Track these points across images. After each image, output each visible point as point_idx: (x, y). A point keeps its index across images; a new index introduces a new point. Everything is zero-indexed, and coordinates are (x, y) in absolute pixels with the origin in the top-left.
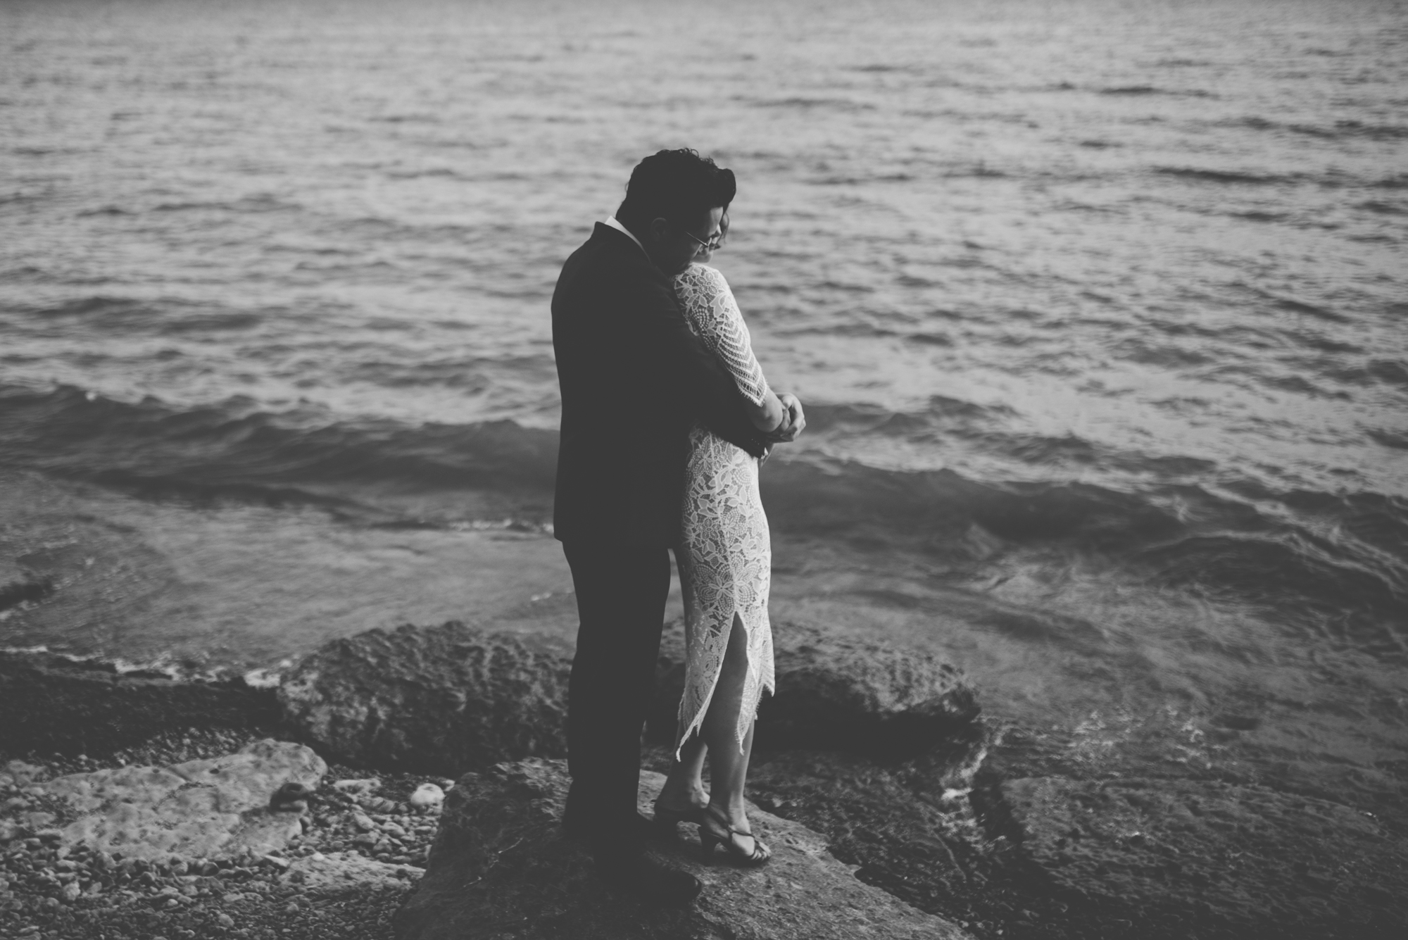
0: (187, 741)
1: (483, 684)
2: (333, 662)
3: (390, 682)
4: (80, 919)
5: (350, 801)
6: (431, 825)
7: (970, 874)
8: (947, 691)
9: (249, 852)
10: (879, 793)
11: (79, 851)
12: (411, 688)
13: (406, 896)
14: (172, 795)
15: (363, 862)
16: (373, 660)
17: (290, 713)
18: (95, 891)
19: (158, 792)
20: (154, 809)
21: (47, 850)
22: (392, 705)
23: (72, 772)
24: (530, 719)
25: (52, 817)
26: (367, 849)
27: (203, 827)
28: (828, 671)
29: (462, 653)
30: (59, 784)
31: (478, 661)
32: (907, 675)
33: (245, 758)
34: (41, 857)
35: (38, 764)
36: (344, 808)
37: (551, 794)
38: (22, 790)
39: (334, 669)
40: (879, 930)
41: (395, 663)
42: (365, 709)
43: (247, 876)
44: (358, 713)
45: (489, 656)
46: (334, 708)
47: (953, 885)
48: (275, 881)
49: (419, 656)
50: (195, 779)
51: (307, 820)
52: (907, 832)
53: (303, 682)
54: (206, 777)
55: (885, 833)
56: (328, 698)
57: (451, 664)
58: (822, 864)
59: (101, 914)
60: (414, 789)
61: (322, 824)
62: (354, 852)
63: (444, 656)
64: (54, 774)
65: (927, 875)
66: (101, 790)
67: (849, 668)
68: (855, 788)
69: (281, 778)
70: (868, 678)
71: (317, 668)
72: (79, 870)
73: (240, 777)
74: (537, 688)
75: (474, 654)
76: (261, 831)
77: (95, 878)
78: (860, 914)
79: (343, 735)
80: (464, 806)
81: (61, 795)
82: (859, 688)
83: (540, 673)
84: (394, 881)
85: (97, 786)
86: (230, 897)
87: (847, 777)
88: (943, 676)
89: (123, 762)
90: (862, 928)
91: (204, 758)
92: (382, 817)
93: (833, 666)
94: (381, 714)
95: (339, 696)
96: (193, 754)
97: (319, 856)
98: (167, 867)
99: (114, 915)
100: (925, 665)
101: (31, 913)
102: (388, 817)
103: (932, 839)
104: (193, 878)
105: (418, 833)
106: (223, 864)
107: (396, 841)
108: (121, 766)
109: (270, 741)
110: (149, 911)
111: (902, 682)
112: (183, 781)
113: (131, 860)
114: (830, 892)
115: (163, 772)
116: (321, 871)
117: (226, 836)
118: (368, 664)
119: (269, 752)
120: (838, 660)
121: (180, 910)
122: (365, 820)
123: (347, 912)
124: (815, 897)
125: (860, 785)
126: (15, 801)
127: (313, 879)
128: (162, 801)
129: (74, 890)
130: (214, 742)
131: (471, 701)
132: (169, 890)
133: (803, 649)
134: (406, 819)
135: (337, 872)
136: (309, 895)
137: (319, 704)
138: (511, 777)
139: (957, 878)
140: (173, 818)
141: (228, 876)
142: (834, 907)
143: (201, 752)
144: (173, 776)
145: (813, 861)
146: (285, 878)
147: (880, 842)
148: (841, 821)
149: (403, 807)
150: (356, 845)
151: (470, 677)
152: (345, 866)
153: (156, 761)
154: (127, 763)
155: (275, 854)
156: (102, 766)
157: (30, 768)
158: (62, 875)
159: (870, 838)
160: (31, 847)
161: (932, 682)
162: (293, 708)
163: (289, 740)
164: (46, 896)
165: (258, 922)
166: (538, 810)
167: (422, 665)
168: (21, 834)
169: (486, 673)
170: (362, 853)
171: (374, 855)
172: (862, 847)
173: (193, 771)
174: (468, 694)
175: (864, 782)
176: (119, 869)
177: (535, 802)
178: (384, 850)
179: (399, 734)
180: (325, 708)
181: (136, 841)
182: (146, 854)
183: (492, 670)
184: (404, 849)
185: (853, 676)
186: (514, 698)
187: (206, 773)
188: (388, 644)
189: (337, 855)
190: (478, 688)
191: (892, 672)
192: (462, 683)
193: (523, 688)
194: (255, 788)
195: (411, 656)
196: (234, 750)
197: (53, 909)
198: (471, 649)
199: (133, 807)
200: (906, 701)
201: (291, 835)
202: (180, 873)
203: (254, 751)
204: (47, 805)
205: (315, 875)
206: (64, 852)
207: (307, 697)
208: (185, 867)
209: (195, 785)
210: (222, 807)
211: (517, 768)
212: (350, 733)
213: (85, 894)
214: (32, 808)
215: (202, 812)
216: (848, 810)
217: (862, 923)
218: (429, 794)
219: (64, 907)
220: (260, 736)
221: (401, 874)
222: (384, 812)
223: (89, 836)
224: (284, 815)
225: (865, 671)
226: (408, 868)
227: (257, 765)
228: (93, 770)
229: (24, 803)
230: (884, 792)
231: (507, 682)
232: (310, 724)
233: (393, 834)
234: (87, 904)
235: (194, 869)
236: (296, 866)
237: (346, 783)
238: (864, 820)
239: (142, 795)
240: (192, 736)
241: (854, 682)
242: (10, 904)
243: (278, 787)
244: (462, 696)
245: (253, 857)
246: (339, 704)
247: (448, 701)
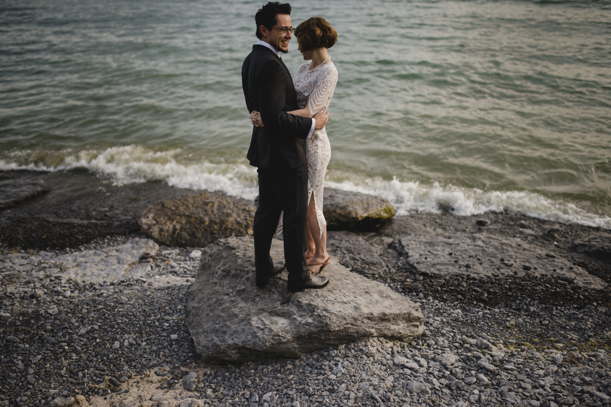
0: (106, 241)
1: (215, 215)
2: (159, 210)
3: (180, 216)
4: (71, 302)
5: (168, 258)
6: (197, 264)
7: (389, 270)
8: (383, 208)
9: (132, 277)
10: (358, 244)
11: (69, 281)
12: (189, 217)
13: (189, 287)
14: (102, 260)
15: (174, 278)
16: (174, 208)
17: (144, 229)
18: (76, 292)
19: (97, 259)
20: (96, 265)
21: (57, 281)
22: (181, 223)
23: (64, 254)
24: (232, 226)
25: (58, 270)
26: (175, 273)
27: (114, 270)
28: (339, 203)
29: (206, 204)
30: (59, 259)
31: (212, 206)
32: (368, 204)
33: (128, 245)
34: (55, 283)
35: (52, 252)
36: (166, 260)
37: (239, 248)
38: (46, 262)
39: (159, 212)
40: (355, 286)
41: (182, 209)
42: (171, 226)
43: (132, 285)
44: (169, 227)
45: (216, 205)
46: (160, 226)
47: (383, 273)
48: (142, 286)
49: (191, 206)
50: (110, 254)
51: (153, 265)
52: (368, 257)
53: (148, 218)
54: (115, 253)
55: (360, 258)
56: (158, 223)
57: (202, 208)
58: (336, 267)
59: (79, 300)
60: (191, 252)
61: (158, 266)
62: (170, 275)
63: (200, 205)
64: (57, 255)
65: (374, 270)
66: (76, 259)
67: (347, 202)
68: (350, 243)
69: (142, 251)
70: (354, 205)
71: (153, 212)
72: (70, 287)
73: (127, 252)
74: (234, 215)
75: (211, 204)
76: (136, 270)
77: (76, 289)
78: (348, 281)
79: (164, 236)
80: (208, 254)
81: (61, 262)
82: (350, 209)
83: (235, 209)
84: (185, 283)
85: (74, 258)
86: (126, 292)
87: (347, 239)
88: (381, 203)
89: (83, 249)
90: (349, 286)
91: (113, 246)
92: (180, 262)
93: (341, 201)
94: (178, 227)
95: (162, 221)
96: (109, 245)
97: (157, 277)
98: (102, 284)
99: (84, 300)
100: (375, 200)
101: (53, 302)
102: (182, 263)
103: (377, 258)
104: (112, 287)
105: (193, 267)
106: (123, 282)
107: (185, 270)
108: (82, 251)
109: (137, 239)
110: (97, 298)
111: (366, 206)
112: (106, 255)
113: (89, 282)
114: (338, 275)
115: (98, 252)
116: (158, 282)
117: (123, 273)
118: (172, 210)
119: (137, 243)
120: (343, 199)
121: (108, 297)
122: (174, 264)
123: (168, 294)
124: (333, 277)
125: (351, 242)
126: (43, 265)
127: (156, 285)
128: (98, 262)
129: (68, 293)
130: (116, 241)
131: (211, 222)
132: (103, 291)
133: (331, 196)
134: (188, 263)
135: (164, 282)
136: (155, 289)
137: (154, 225)
138: (224, 244)
139: (385, 271)
140: (103, 268)
141: (125, 285)
142: (340, 280)
143: (111, 244)
144: (102, 253)
145: (333, 266)
146: (145, 285)
147: (358, 260)
148: (344, 254)
149: (187, 258)
150: (171, 272)
151: (210, 212)
152: (167, 279)
153: (95, 248)
154: (85, 250)
155: (142, 277)
156: (75, 251)
157: (48, 254)
158: (63, 288)
159: (354, 259)
160: (51, 281)
161: (377, 205)
162: (145, 227)
163: (144, 238)
164: (58, 296)
165: (136, 299)
166: (234, 254)
167: (192, 209)
168: (47, 276)
169: (216, 211)
170: (173, 275)
171: (178, 275)
172: (352, 262)
173: (109, 251)
174: (209, 218)
175: (353, 241)
176: (84, 286)
177: (233, 251)
178: (181, 273)
179: (185, 234)
180: (157, 226)
181: (90, 276)
182: (94, 280)
183: (218, 209)
184: (188, 272)
185: (348, 204)
186: (226, 219)
187: (114, 251)
188: (178, 202)
189: (164, 276)
190: (213, 216)
191: (363, 203)
192: (207, 214)
193: (228, 215)
194: (133, 256)
195: (187, 206)
196: (124, 243)
197: (61, 300)
198: (209, 203)
199: (88, 265)
200: (367, 212)
201: (147, 271)
202: (107, 286)
203: (132, 243)
204: (56, 266)
205: (156, 283)
206: (63, 281)
207: (149, 223)
208: (109, 284)
209: (111, 256)
210: (121, 262)
211: (226, 240)
212: (166, 234)
213: (72, 295)
214: (50, 267)
215: (114, 265)
216: (347, 250)
217: (349, 284)
218: (196, 254)
219: (65, 299)
220: (133, 237)
221: (187, 281)
222: (181, 261)
223: (73, 276)
224: (144, 264)
225: (353, 203)
226: (190, 279)
227: (133, 248)
228: (72, 253)
229: (47, 266)
230: (360, 244)
231: (223, 213)
232: (151, 232)
233: (184, 268)
234: (73, 297)
235: (112, 284)
236: (149, 280)
237: (166, 252)
238: (353, 253)
239: (91, 260)
240: (108, 239)
241: (348, 206)
242: (45, 299)
243: (141, 254)
244: (207, 219)
245: (133, 279)
246: (162, 224)
247: (202, 222)
